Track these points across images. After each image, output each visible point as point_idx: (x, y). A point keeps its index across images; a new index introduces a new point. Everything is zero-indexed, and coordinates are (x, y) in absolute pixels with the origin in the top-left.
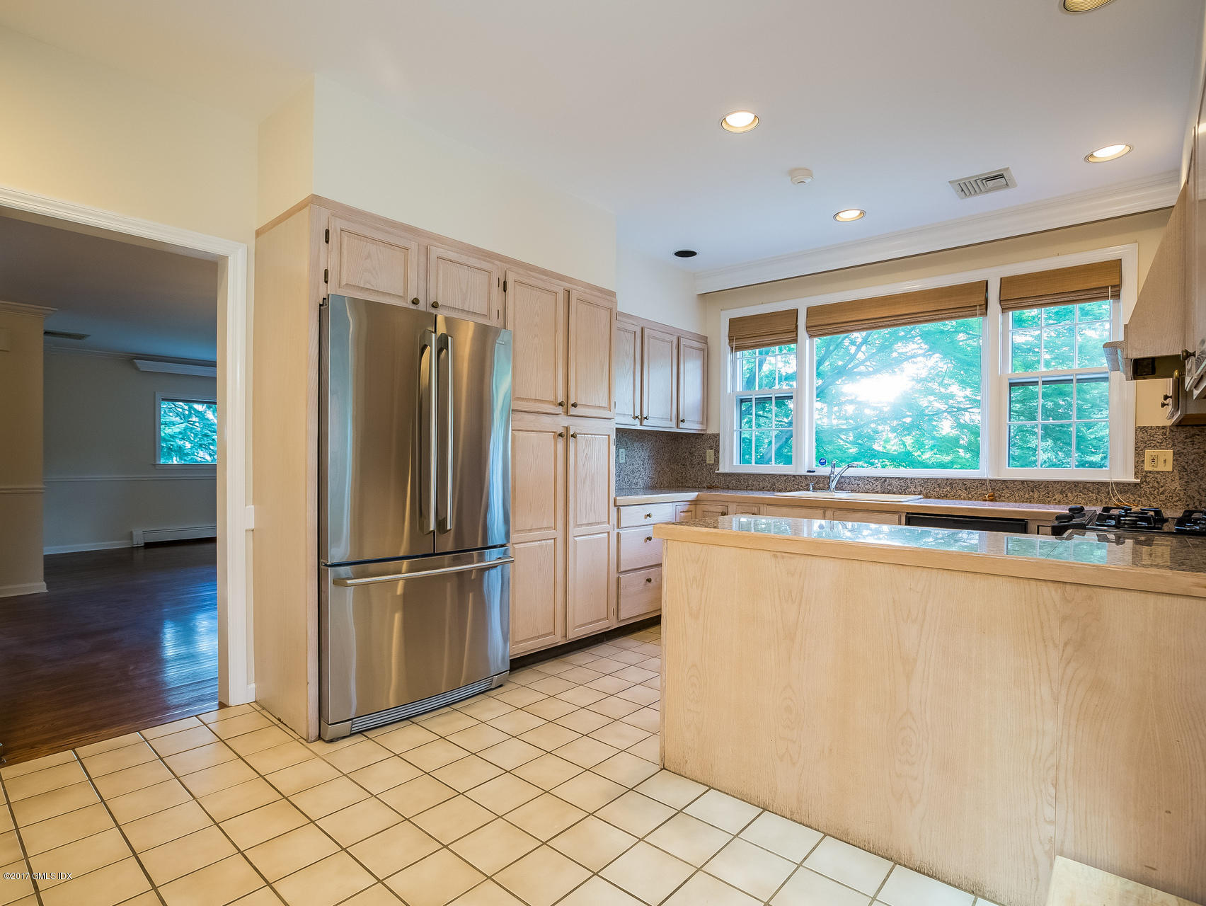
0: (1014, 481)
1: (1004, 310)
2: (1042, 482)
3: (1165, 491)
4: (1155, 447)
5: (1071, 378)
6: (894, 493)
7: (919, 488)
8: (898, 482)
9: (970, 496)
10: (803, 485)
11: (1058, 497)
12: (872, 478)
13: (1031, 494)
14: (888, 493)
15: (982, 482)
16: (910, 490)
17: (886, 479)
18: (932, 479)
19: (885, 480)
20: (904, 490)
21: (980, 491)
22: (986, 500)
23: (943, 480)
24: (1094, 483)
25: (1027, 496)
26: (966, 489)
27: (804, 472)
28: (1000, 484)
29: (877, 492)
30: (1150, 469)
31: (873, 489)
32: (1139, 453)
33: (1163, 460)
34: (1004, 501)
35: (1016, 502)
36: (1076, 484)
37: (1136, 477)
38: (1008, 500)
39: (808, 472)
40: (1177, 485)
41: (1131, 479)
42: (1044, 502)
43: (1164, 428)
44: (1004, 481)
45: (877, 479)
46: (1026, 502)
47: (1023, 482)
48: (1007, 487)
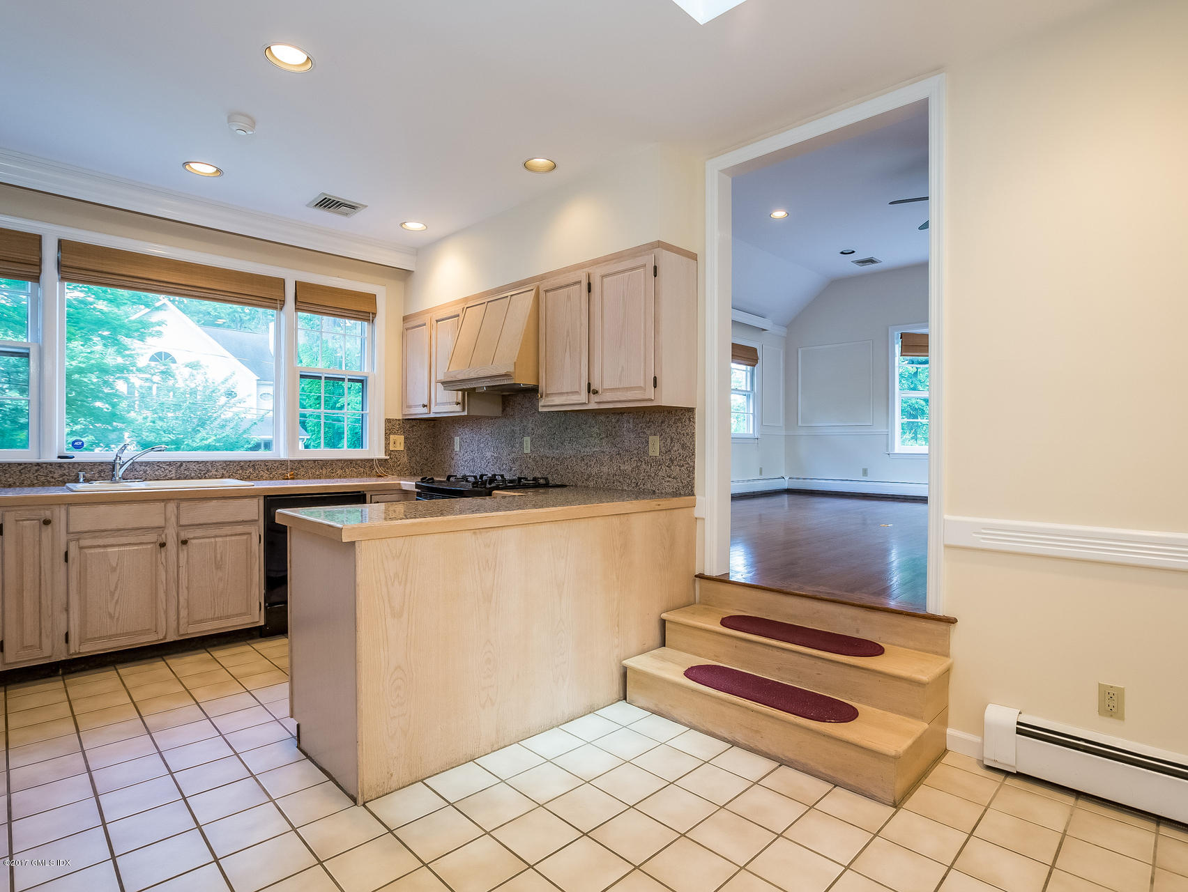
0: (308, 461)
1: (297, 309)
2: (328, 461)
3: (400, 464)
4: (395, 434)
5: (344, 377)
6: (192, 478)
7: (221, 471)
8: (197, 466)
9: (271, 476)
10: (56, 475)
11: (339, 472)
12: (164, 462)
13: (321, 471)
14: (185, 478)
15: (282, 463)
16: (210, 474)
17: (182, 463)
18: (234, 462)
19: (181, 465)
20: (205, 474)
21: (280, 471)
22: (288, 479)
23: (245, 462)
24: (361, 460)
25: (317, 473)
26: (268, 470)
27: (54, 459)
28: (297, 464)
29: (171, 479)
30: (393, 449)
31: (166, 476)
32: (387, 439)
33: (399, 442)
34: (300, 479)
35: (309, 478)
36: (351, 461)
37: (386, 455)
38: (303, 477)
39: (59, 457)
40: (405, 459)
41: (383, 456)
42: (329, 477)
43: (399, 420)
44: (301, 461)
45: (170, 464)
46: (317, 478)
47: (314, 461)
48: (303, 466)
